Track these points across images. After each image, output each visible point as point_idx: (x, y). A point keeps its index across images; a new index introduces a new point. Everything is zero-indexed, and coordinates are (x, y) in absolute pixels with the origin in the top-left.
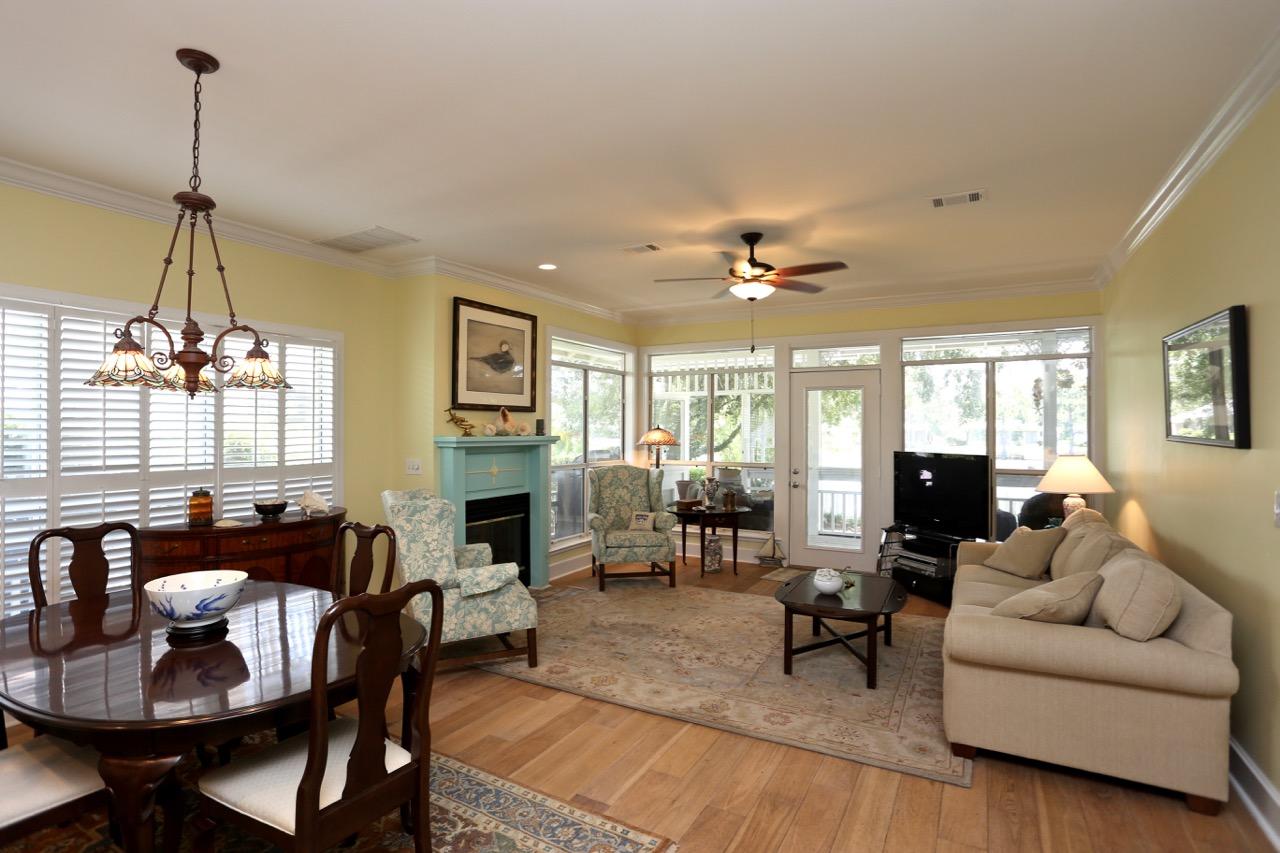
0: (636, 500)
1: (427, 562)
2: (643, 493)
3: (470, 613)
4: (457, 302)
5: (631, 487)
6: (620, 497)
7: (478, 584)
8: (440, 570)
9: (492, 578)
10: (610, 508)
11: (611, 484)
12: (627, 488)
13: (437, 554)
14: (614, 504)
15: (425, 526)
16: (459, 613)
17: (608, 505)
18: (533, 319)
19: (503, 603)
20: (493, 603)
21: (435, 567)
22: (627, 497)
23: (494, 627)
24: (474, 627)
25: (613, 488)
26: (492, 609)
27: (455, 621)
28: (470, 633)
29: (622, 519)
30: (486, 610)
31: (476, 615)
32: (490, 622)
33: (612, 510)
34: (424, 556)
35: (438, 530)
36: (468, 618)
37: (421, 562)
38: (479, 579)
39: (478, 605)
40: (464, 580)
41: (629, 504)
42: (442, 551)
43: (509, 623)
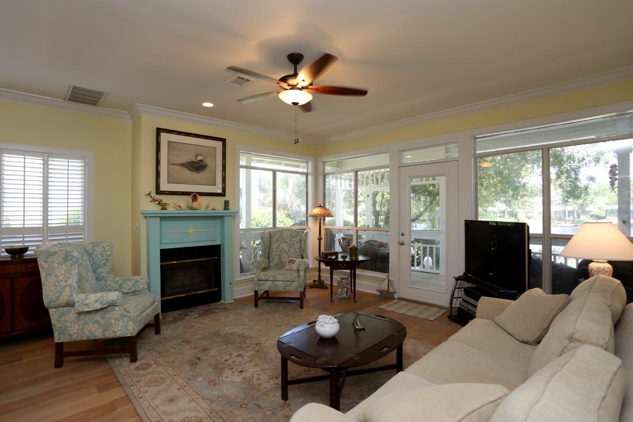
0: (292, 250)
1: (56, 288)
2: (297, 246)
3: (87, 323)
4: (159, 131)
5: (290, 243)
6: (282, 248)
7: (87, 304)
8: (63, 294)
9: (96, 301)
10: (275, 255)
11: (277, 240)
12: (287, 243)
13: (63, 284)
14: (278, 252)
15: (56, 265)
16: (80, 322)
17: (275, 253)
18: (223, 141)
19: (110, 318)
20: (103, 318)
21: (61, 292)
22: (287, 249)
23: (104, 334)
24: (90, 332)
25: (279, 242)
26: (102, 321)
27: (77, 327)
28: (87, 336)
29: (282, 262)
30: (98, 322)
31: (91, 325)
32: (101, 330)
33: (277, 257)
34: (55, 285)
35: (65, 268)
36: (86, 326)
37: (53, 288)
38: (87, 301)
39: (93, 318)
40: (78, 302)
41: (287, 253)
42: (66, 281)
43: (114, 331)
